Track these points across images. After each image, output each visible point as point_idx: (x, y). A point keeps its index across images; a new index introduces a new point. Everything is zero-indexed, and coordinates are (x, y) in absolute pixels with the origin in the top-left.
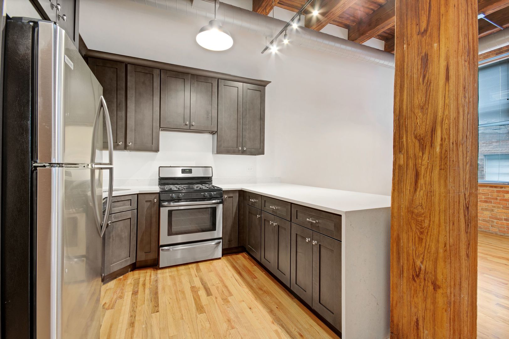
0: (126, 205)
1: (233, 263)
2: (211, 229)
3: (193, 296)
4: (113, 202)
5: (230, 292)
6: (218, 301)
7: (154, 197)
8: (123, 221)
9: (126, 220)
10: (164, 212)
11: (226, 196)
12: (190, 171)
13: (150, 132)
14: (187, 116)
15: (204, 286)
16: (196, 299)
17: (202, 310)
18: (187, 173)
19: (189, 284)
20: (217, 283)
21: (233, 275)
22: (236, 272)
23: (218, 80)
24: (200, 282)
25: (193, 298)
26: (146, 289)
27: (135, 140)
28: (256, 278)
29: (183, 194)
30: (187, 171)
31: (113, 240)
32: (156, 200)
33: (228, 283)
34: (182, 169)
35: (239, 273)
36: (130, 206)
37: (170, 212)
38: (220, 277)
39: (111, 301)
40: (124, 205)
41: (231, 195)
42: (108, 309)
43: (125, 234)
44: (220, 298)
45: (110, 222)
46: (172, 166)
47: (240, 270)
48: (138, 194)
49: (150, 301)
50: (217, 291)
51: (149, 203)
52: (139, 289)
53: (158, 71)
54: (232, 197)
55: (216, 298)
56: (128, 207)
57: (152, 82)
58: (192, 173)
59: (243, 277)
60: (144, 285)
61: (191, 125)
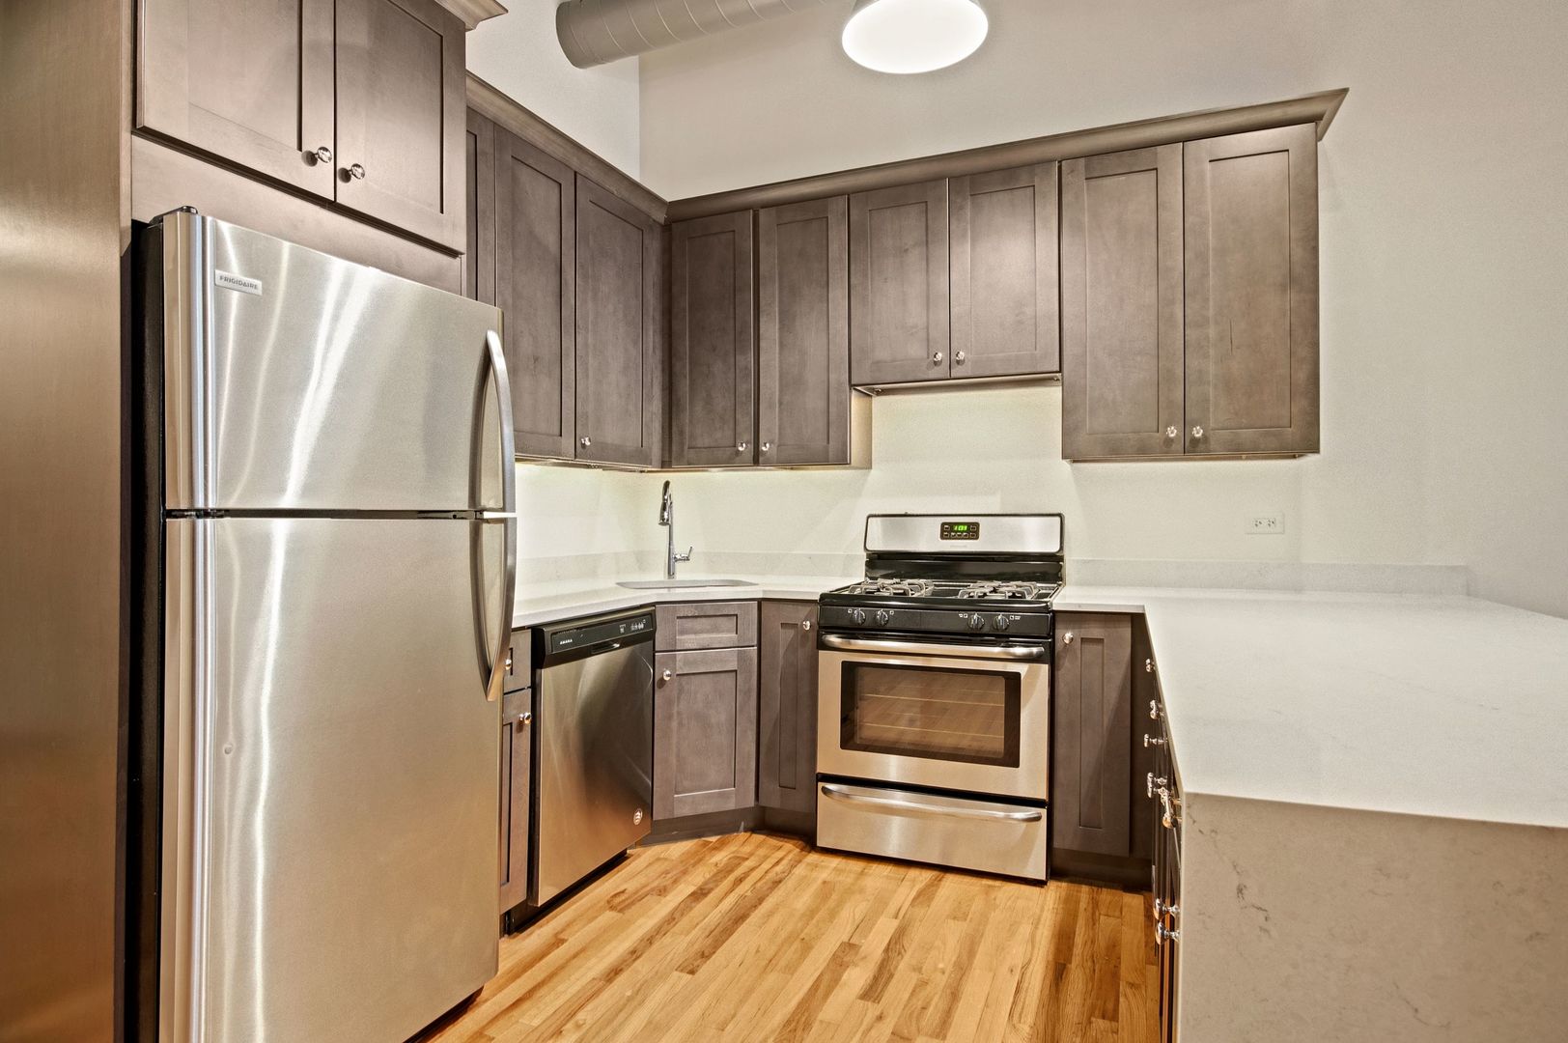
0: (723, 632)
1: (1075, 917)
2: (1001, 756)
3: (821, 974)
4: (678, 618)
5: (945, 1022)
6: (873, 1032)
7: (806, 613)
8: (711, 675)
9: (723, 675)
10: (830, 667)
11: (1068, 635)
12: (973, 531)
13: (821, 404)
14: (939, 333)
15: (883, 960)
16: (816, 990)
17: (799, 1033)
18: (960, 538)
19: (849, 929)
20: (936, 969)
21: (1025, 967)
22: (1051, 958)
23: (1060, 168)
24: (887, 942)
25: (818, 978)
26: (733, 894)
27: (780, 434)
28: (1112, 1016)
29: (892, 612)
30: (962, 532)
31: (681, 724)
32: (808, 623)
33: (975, 990)
34: (943, 524)
35: (1059, 971)
36: (734, 635)
37: (849, 669)
38: (972, 953)
39: (635, 893)
40: (715, 629)
41: (1095, 631)
42: (612, 908)
43: (720, 715)
44: (893, 1023)
45: (668, 672)
46: (909, 513)
47: (1076, 960)
48: (760, 602)
49: (707, 934)
50: (906, 996)
51: (791, 633)
52: (717, 886)
53: (842, 202)
54: (1100, 641)
55: (880, 1018)
56: (728, 637)
57: (824, 242)
58: (977, 538)
59: (1057, 991)
60: (740, 880)
61: (953, 362)
